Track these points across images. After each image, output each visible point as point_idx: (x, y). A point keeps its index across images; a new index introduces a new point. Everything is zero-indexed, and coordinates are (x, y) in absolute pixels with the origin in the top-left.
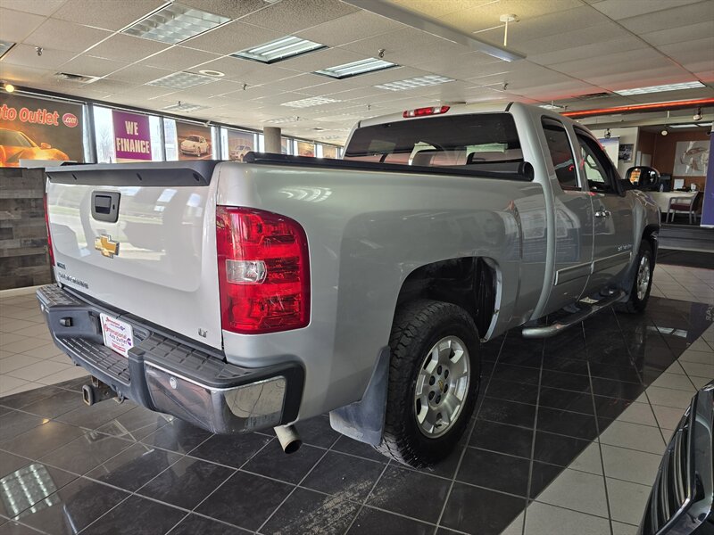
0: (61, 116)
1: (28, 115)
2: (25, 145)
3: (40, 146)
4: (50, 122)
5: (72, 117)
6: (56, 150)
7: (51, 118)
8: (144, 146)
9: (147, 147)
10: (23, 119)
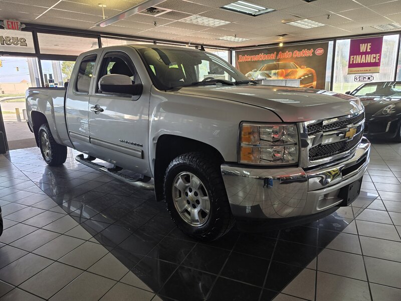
0: (314, 51)
1: (297, 54)
2: (294, 68)
3: (300, 67)
4: (308, 55)
5: (321, 49)
6: (309, 69)
7: (308, 53)
8: (375, 58)
9: (377, 58)
10: (295, 56)
